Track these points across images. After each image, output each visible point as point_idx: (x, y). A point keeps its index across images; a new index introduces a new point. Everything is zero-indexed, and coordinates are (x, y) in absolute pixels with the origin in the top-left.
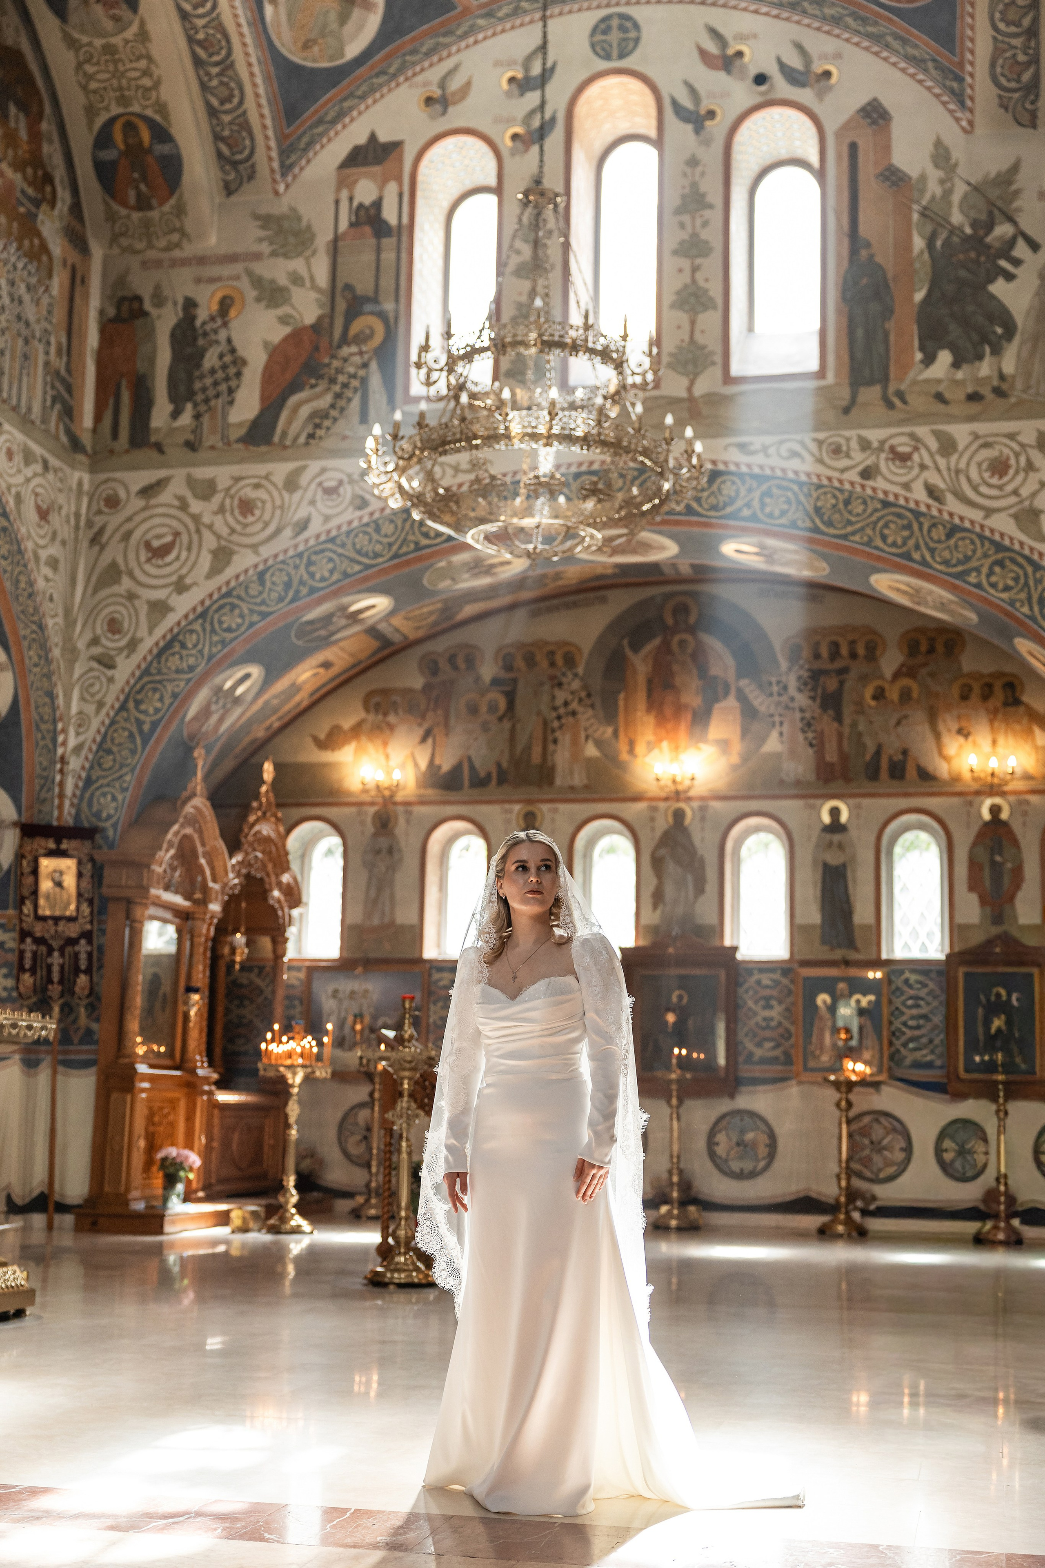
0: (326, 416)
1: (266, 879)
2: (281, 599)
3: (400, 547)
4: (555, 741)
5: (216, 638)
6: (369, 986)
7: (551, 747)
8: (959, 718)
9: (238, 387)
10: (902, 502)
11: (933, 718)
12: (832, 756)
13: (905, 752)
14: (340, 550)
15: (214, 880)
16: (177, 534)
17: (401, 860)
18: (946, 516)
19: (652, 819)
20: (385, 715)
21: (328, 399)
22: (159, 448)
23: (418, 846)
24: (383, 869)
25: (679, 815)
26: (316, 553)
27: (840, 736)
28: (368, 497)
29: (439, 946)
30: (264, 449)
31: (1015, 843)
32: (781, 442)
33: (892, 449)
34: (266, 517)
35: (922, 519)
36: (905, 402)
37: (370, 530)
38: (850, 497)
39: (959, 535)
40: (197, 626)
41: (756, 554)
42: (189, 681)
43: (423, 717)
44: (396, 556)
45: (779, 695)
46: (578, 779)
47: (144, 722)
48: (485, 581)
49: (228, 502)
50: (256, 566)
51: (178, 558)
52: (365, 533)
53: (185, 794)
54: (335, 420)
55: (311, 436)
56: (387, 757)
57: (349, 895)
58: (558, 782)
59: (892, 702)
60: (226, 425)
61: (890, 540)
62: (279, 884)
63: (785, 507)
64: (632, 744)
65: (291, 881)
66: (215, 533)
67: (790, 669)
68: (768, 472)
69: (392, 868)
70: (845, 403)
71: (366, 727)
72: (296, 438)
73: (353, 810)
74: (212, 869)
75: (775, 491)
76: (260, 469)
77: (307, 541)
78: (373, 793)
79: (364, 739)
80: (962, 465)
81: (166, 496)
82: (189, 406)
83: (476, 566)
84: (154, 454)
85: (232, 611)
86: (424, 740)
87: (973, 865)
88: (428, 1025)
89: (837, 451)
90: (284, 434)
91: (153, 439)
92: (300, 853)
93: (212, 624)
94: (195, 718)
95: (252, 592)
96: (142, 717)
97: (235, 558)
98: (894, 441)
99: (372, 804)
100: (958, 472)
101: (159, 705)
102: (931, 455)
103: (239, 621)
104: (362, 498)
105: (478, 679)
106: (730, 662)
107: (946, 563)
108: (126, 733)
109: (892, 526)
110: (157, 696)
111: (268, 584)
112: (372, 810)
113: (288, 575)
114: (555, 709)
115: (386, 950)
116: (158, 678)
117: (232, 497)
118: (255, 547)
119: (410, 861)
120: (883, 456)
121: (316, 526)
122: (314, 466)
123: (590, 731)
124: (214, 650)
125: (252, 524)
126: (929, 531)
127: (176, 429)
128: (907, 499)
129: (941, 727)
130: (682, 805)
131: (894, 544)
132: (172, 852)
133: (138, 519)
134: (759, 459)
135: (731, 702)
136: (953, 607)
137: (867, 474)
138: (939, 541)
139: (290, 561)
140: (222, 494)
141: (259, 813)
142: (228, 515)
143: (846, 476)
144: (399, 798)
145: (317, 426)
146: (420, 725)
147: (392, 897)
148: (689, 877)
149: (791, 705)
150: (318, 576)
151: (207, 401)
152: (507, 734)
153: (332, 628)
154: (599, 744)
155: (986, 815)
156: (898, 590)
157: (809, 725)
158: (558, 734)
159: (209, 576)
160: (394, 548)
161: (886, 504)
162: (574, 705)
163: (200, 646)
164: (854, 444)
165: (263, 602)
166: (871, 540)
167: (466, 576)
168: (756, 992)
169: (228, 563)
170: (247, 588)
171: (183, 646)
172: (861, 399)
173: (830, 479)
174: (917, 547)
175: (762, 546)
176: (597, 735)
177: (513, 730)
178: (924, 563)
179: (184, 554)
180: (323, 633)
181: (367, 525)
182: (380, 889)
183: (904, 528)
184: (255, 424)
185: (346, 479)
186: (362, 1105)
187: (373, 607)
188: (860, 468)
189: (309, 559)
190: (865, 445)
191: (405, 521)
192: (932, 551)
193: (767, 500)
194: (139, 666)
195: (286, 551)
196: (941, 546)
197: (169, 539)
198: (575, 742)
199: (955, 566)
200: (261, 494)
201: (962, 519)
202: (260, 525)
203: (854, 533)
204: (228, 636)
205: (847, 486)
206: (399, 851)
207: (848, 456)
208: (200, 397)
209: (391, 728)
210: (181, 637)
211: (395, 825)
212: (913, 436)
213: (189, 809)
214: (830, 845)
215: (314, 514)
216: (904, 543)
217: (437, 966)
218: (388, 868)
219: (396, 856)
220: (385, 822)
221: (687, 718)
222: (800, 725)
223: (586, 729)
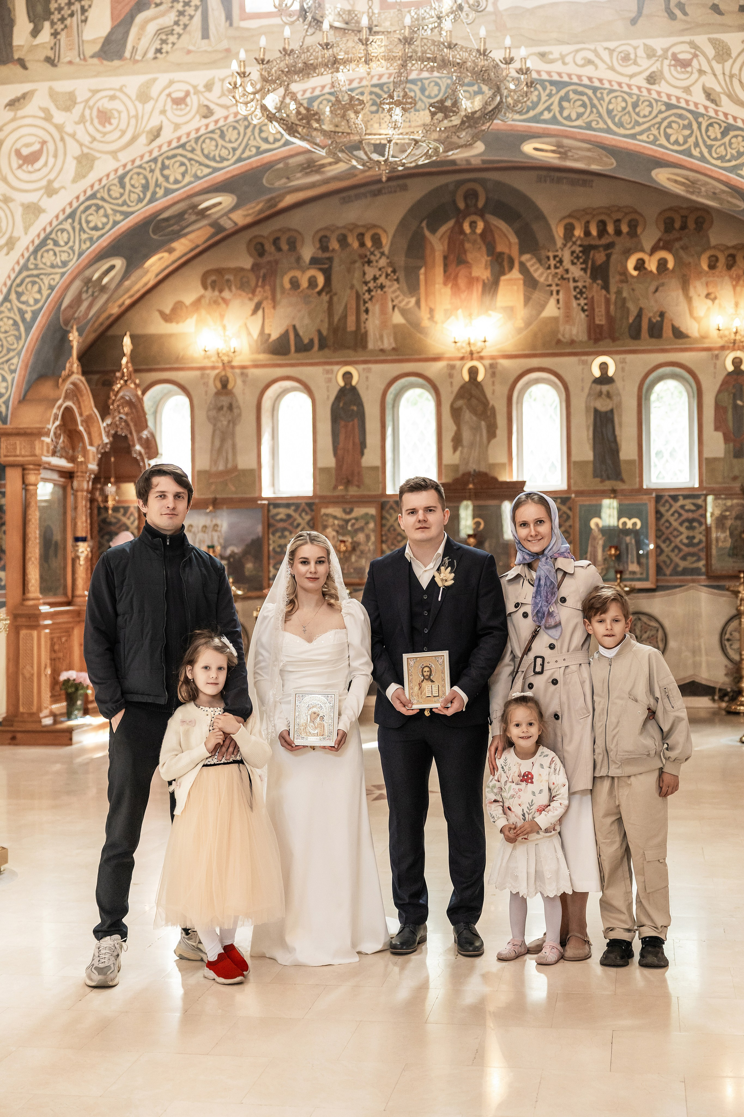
0: (172, 32)
1: (129, 436)
2: (140, 200)
3: (243, 152)
4: (367, 311)
5: (84, 236)
6: (219, 522)
7: (364, 316)
9: (90, 6)
10: (683, 104)
12: (601, 320)
13: (662, 315)
14: (190, 155)
15: (91, 444)
16: (44, 143)
17: (240, 415)
18: (721, 117)
19: (451, 376)
21: (172, 17)
22: (22, 63)
23: (254, 404)
24: (225, 423)
25: (473, 372)
26: (168, 158)
27: (607, 301)
28: (212, 106)
29: (273, 485)
30: (116, 63)
32: (577, 51)
33: (674, 56)
34: (123, 126)
35: (700, 119)
36: (685, 14)
37: (216, 136)
38: (638, 100)
39: (732, 133)
40: (67, 225)
41: (553, 151)
42: (63, 274)
44: (239, 160)
45: (556, 267)
46: (388, 343)
47: (27, 312)
48: (316, 178)
49: (87, 112)
50: (116, 171)
51: (46, 164)
52: (212, 139)
53: (64, 373)
54: (180, 35)
55: (159, 51)
57: (197, 445)
58: (371, 346)
59: (651, 272)
60: (81, 42)
61: (672, 139)
62: (140, 439)
63: (582, 110)
64: (432, 311)
65: (149, 436)
66: (77, 141)
68: (566, 79)
69: (233, 422)
70: (633, 15)
72: (145, 54)
73: (198, 373)
74: (89, 434)
75: (572, 95)
76: (114, 82)
77: (160, 147)
78: (214, 359)
80: (736, 71)
81: (31, 108)
82: (47, 24)
83: (309, 167)
84: (18, 69)
85: (97, 211)
86: (255, 311)
87: (718, 409)
88: (269, 551)
89: (626, 58)
90: (134, 49)
91: (16, 56)
92: (152, 410)
93: (80, 223)
94: (70, 306)
95: (115, 193)
96: (23, 307)
97: (97, 163)
98: (676, 49)
99: (213, 368)
100: (731, 76)
101: (38, 296)
102: (709, 62)
103: (104, 220)
104: (207, 107)
107: (721, 158)
108: (11, 322)
109: (674, 125)
110: (36, 288)
111: (128, 187)
113: (146, 178)
114: (366, 283)
115: (231, 491)
116: (35, 272)
117: (91, 108)
118: (114, 154)
119: (248, 415)
120: (666, 62)
121: (167, 135)
122: (163, 79)
123: (396, 302)
124: (84, 247)
125: (110, 132)
126: (707, 130)
127: (37, 45)
128: (687, 102)
130: (476, 363)
131: (677, 142)
132: (57, 423)
133: (7, 129)
134: (557, 67)
135: (515, 274)
136: (724, 196)
137: (652, 79)
138: (715, 139)
139: (144, 165)
140: (82, 106)
141: (122, 382)
142: (88, 124)
143: (634, 81)
145: (164, 42)
147: (234, 446)
148: (483, 424)
150: (172, 179)
151: (63, 19)
152: (325, 306)
153: (184, 223)
155: (729, 368)
156: (676, 181)
157: (581, 293)
158: (369, 305)
159: (74, 181)
160: (238, 153)
161: (669, 106)
162: (382, 280)
163: (71, 244)
164: (641, 52)
165: (124, 203)
166: (656, 139)
167: (299, 175)
169: (92, 167)
170: (109, 190)
171: (56, 243)
172: (645, 11)
173: (620, 84)
174: (697, 145)
175: (559, 145)
176: (402, 305)
177: (330, 302)
178: (703, 159)
179: (51, 160)
180: (176, 228)
181: (212, 132)
183: (685, 127)
184: (108, 41)
185: (192, 91)
187: (220, 203)
188: (647, 74)
189: (163, 163)
190: (651, 53)
191: (246, 127)
192: (710, 148)
193: (565, 104)
194: (18, 263)
195: (142, 157)
196: (718, 143)
197: (37, 147)
198: (384, 311)
199: (729, 161)
200: (116, 105)
201: (735, 118)
202: (117, 134)
203: (641, 133)
204: (96, 234)
205: (635, 91)
206: (239, 407)
207: (635, 63)
208: (56, 17)
210: (53, 236)
211: (234, 387)
212: (692, 44)
213: (68, 385)
214: (600, 394)
215: (166, 123)
216: (685, 142)
217: (274, 503)
218: (229, 422)
219: (236, 411)
220: (224, 383)
221: (478, 289)
222: (574, 293)
223: (393, 300)
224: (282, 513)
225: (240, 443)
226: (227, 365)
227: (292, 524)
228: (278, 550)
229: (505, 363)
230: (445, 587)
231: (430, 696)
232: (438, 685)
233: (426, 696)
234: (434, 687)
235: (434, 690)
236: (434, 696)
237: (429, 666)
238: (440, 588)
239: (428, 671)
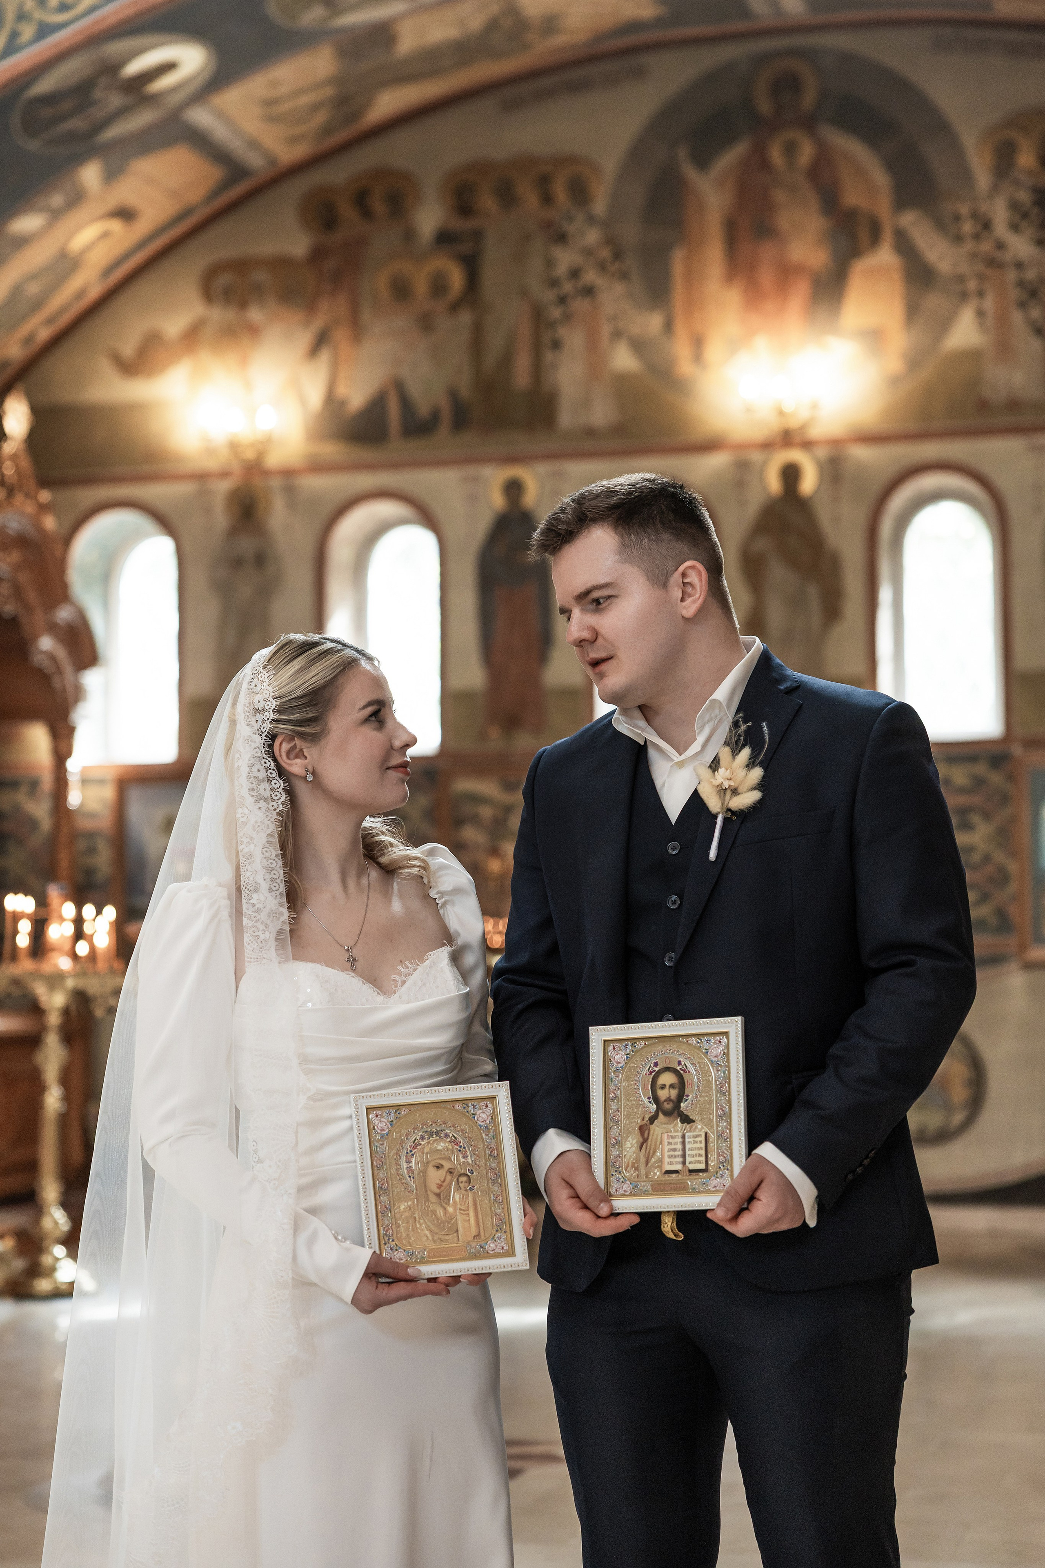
1: (26, 617)
4: (556, 345)
7: (549, 356)
17: (278, 577)
19: (740, 485)
20: (242, 307)
23: (311, 550)
24: (249, 593)
25: (791, 474)
43: (312, 309)
45: (977, 237)
46: (602, 414)
56: (249, 385)
58: (564, 421)
62: (52, 626)
64: (698, 343)
65: (74, 619)
67: (995, 188)
69: (265, 592)
71: (207, 332)
73: (188, 487)
78: (225, 456)
86: (315, 350)
99: (224, 475)
105: (409, 235)
106: (881, 178)
114: (555, 284)
119: (297, 577)
123: (621, 324)
130: (796, 455)
135: (885, 255)
144: (272, 462)
146: (307, 323)
148: (812, 590)
149: (999, 256)
152: (466, 337)
154: (638, 346)
162: (591, 276)
176: (634, 329)
177: (478, 329)
198: (593, 344)
206: (277, 560)
209: (254, 332)
218: (256, 592)
219: (271, 569)
220: (247, 508)
221: (801, 290)
222: (1014, 293)
223: (615, 318)
226: (254, 469)
229: (862, 453)
230: (733, 813)
231: (676, 1172)
232: (706, 1134)
233: (663, 1171)
234: (692, 1140)
235: (691, 1149)
236: (691, 1171)
237: (678, 1068)
238: (715, 817)
239: (672, 1086)
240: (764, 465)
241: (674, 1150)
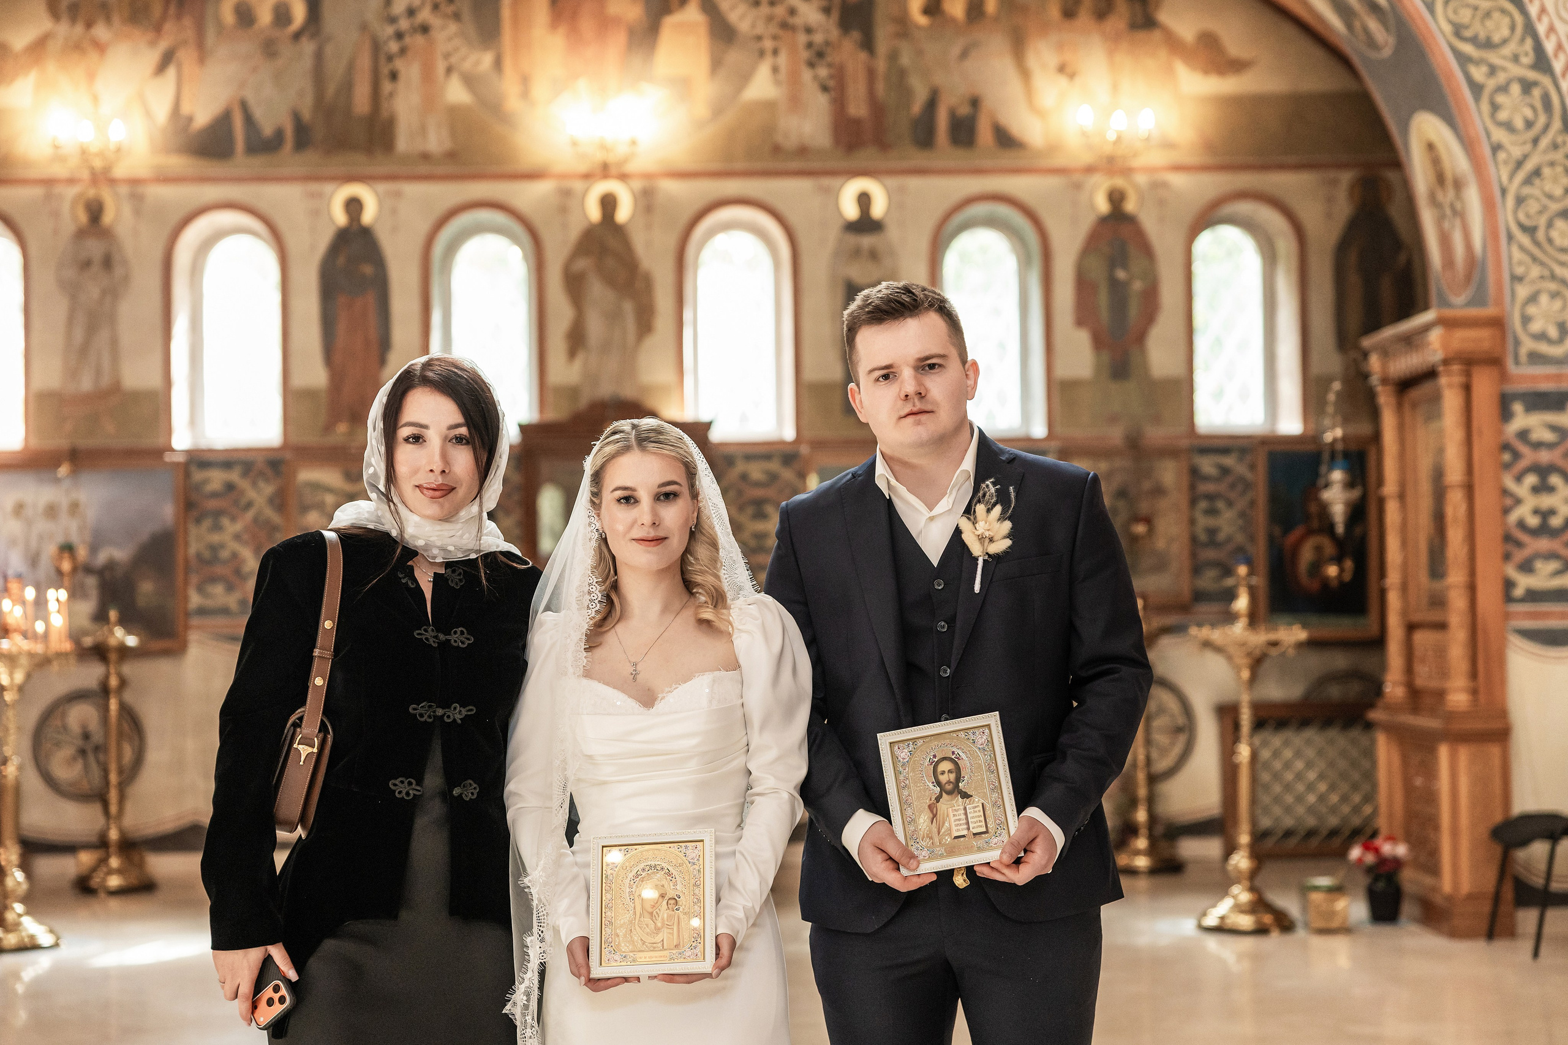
4: (394, 76)
6: (78, 495)
7: (387, 86)
8: (1060, 47)
11: (1018, 45)
12: (858, 108)
13: (975, 102)
17: (126, 279)
19: (563, 210)
20: (89, 25)
23: (158, 254)
24: (97, 295)
25: (608, 203)
27: (871, 74)
29: (197, 426)
31: (1147, 250)
43: (158, 29)
46: (436, 141)
56: (95, 99)
57: (35, 339)
58: (402, 144)
59: (953, 20)
64: (525, 81)
69: (113, 293)
71: (54, 46)
73: (37, 192)
78: (74, 163)
79: (51, 67)
86: (162, 68)
87: (1083, 285)
88: (187, 558)
99: (71, 181)
112: (71, 192)
114: (392, 20)
115: (109, 435)
119: (146, 280)
123: (453, 60)
129: (1032, 61)
130: (614, 186)
135: (692, 14)
144: (120, 171)
146: (153, 43)
147: (114, 343)
148: (628, 307)
149: (792, 21)
152: (307, 63)
154: (470, 81)
155: (1103, 206)
157: (820, 55)
158: (399, 64)
162: (425, 15)
168: (740, 493)
176: (467, 65)
177: (319, 56)
182: (92, 329)
186: (77, 696)
198: (429, 77)
206: (124, 263)
209: (100, 48)
211: (115, 221)
214: (856, 253)
217: (199, 460)
218: (104, 292)
219: (119, 271)
220: (95, 211)
221: (618, 40)
222: (805, 55)
223: (447, 56)
224: (216, 479)
225: (127, 336)
226: (102, 176)
227: (236, 503)
228: (207, 554)
229: (670, 187)
230: (989, 556)
231: (964, 836)
232: (983, 804)
233: (953, 837)
234: (972, 810)
235: (973, 818)
236: (975, 834)
237: (953, 757)
238: (976, 559)
239: (950, 771)
240: (586, 192)
241: (959, 820)
